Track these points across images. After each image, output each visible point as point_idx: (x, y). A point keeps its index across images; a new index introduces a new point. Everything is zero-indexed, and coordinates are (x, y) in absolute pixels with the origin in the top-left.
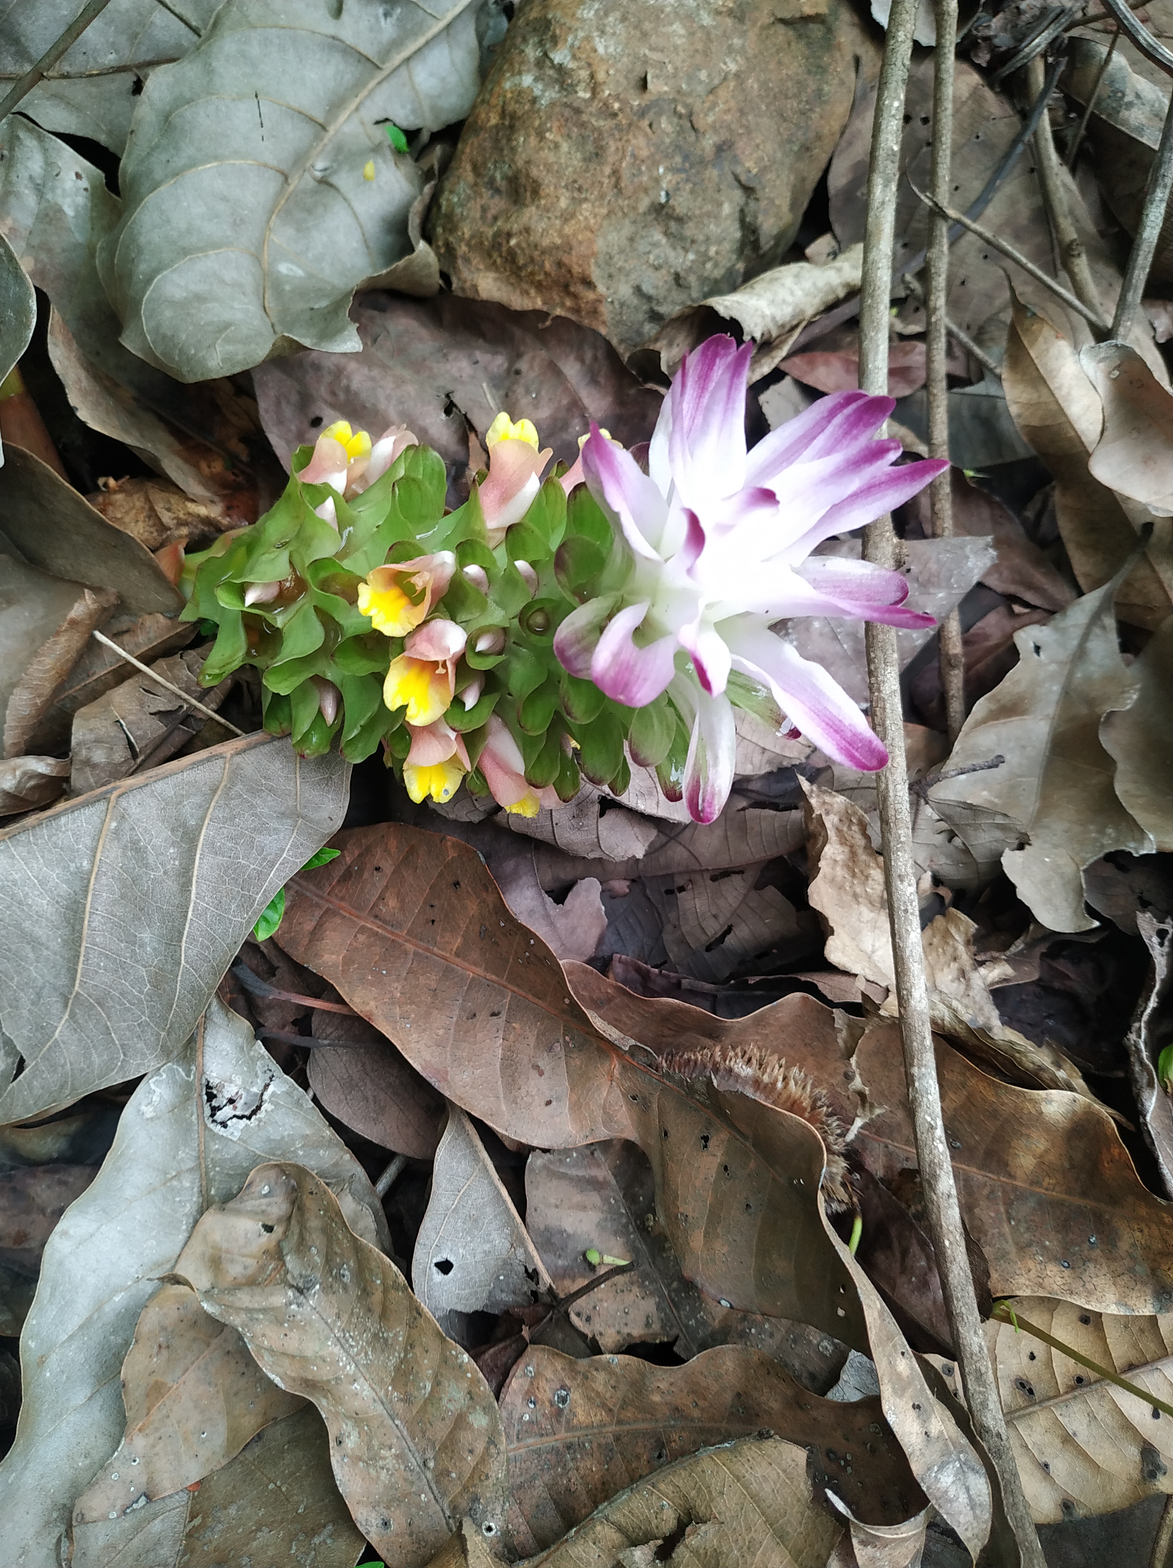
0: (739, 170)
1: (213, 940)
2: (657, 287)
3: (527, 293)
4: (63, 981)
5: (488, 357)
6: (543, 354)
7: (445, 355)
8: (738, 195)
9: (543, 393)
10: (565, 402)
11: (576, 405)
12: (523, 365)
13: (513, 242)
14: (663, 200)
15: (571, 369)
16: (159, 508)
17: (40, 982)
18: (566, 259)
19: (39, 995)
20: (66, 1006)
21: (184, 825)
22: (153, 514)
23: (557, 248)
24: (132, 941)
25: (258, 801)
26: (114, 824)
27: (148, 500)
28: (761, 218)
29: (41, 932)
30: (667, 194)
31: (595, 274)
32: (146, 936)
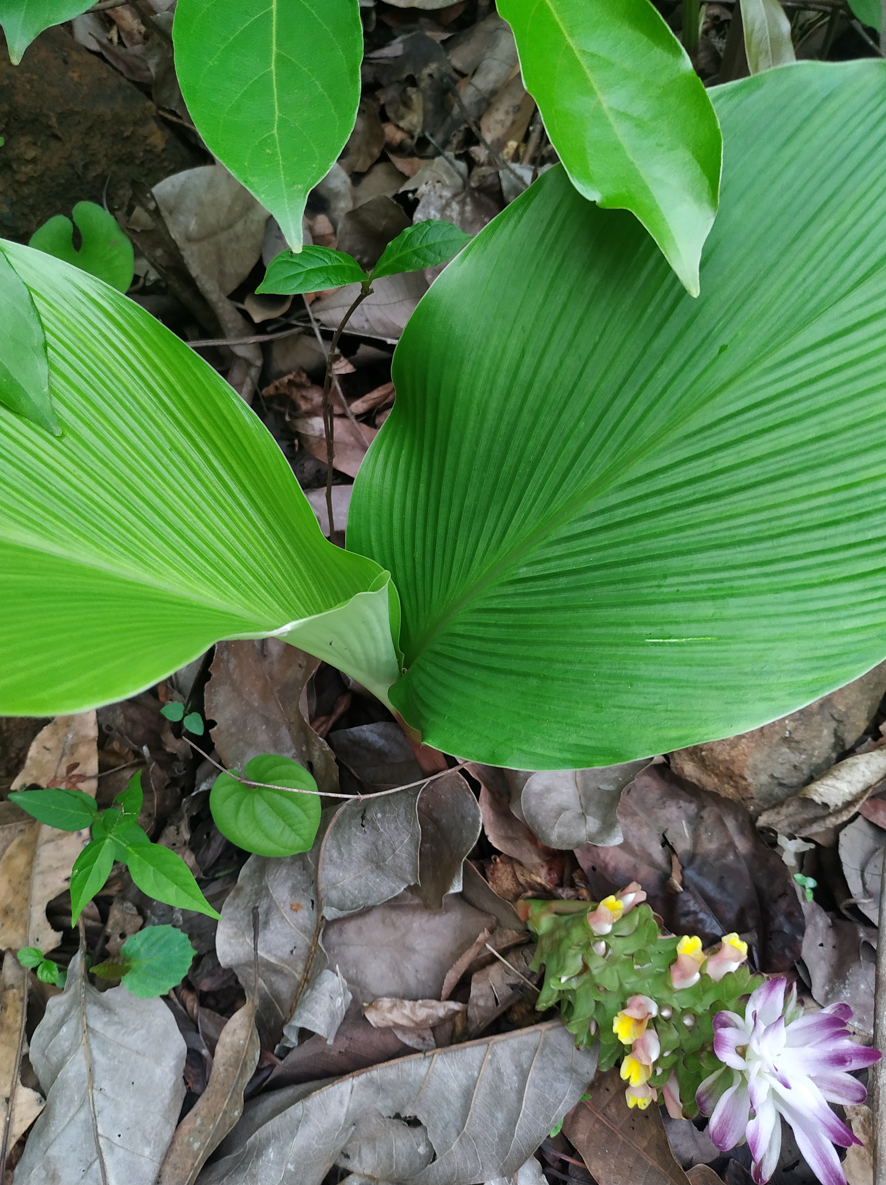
0: (834, 711)
1: (530, 1131)
2: (782, 773)
3: (710, 776)
4: (459, 1123)
5: (687, 804)
6: (716, 809)
7: (664, 803)
8: (834, 724)
9: (715, 833)
10: (726, 841)
11: (731, 845)
12: (705, 814)
13: (703, 753)
14: (787, 735)
15: (731, 824)
16: (518, 874)
17: (448, 1120)
18: (731, 767)
19: (446, 1126)
20: (458, 1135)
21: (521, 1066)
22: (514, 876)
23: (726, 761)
24: (492, 1115)
25: (555, 1060)
26: (490, 1057)
27: (513, 868)
28: (846, 734)
29: (452, 1098)
30: (790, 732)
31: (747, 774)
32: (499, 1115)
